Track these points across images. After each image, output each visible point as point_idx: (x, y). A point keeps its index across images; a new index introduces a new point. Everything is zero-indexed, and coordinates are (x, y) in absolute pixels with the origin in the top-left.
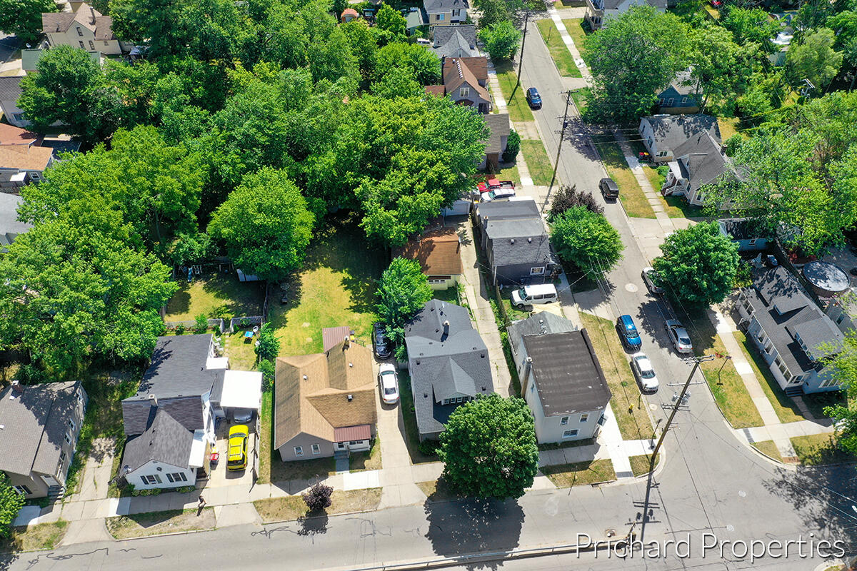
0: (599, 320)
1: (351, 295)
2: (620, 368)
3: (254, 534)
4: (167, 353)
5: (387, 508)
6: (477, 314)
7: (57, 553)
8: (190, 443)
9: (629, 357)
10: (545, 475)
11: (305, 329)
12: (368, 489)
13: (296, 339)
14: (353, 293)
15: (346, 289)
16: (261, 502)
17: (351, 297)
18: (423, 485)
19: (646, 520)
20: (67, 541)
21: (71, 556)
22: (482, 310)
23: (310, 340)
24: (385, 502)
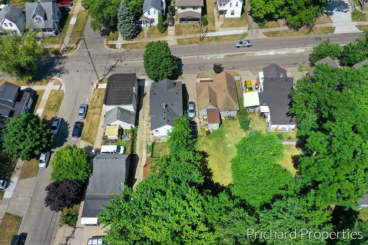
0: (87, 139)
1: (208, 165)
2: (91, 115)
3: (238, 68)
4: (289, 116)
5: (195, 73)
6: (144, 146)
7: (297, 65)
8: (264, 75)
9: (84, 121)
10: (140, 80)
11: (230, 143)
12: (201, 78)
13: (233, 136)
14: (206, 166)
15: (210, 170)
16: (237, 76)
17: (208, 163)
18: (183, 78)
19: (113, 67)
20: (297, 68)
21: (293, 64)
22: (141, 148)
23: (227, 135)
24: (196, 75)
